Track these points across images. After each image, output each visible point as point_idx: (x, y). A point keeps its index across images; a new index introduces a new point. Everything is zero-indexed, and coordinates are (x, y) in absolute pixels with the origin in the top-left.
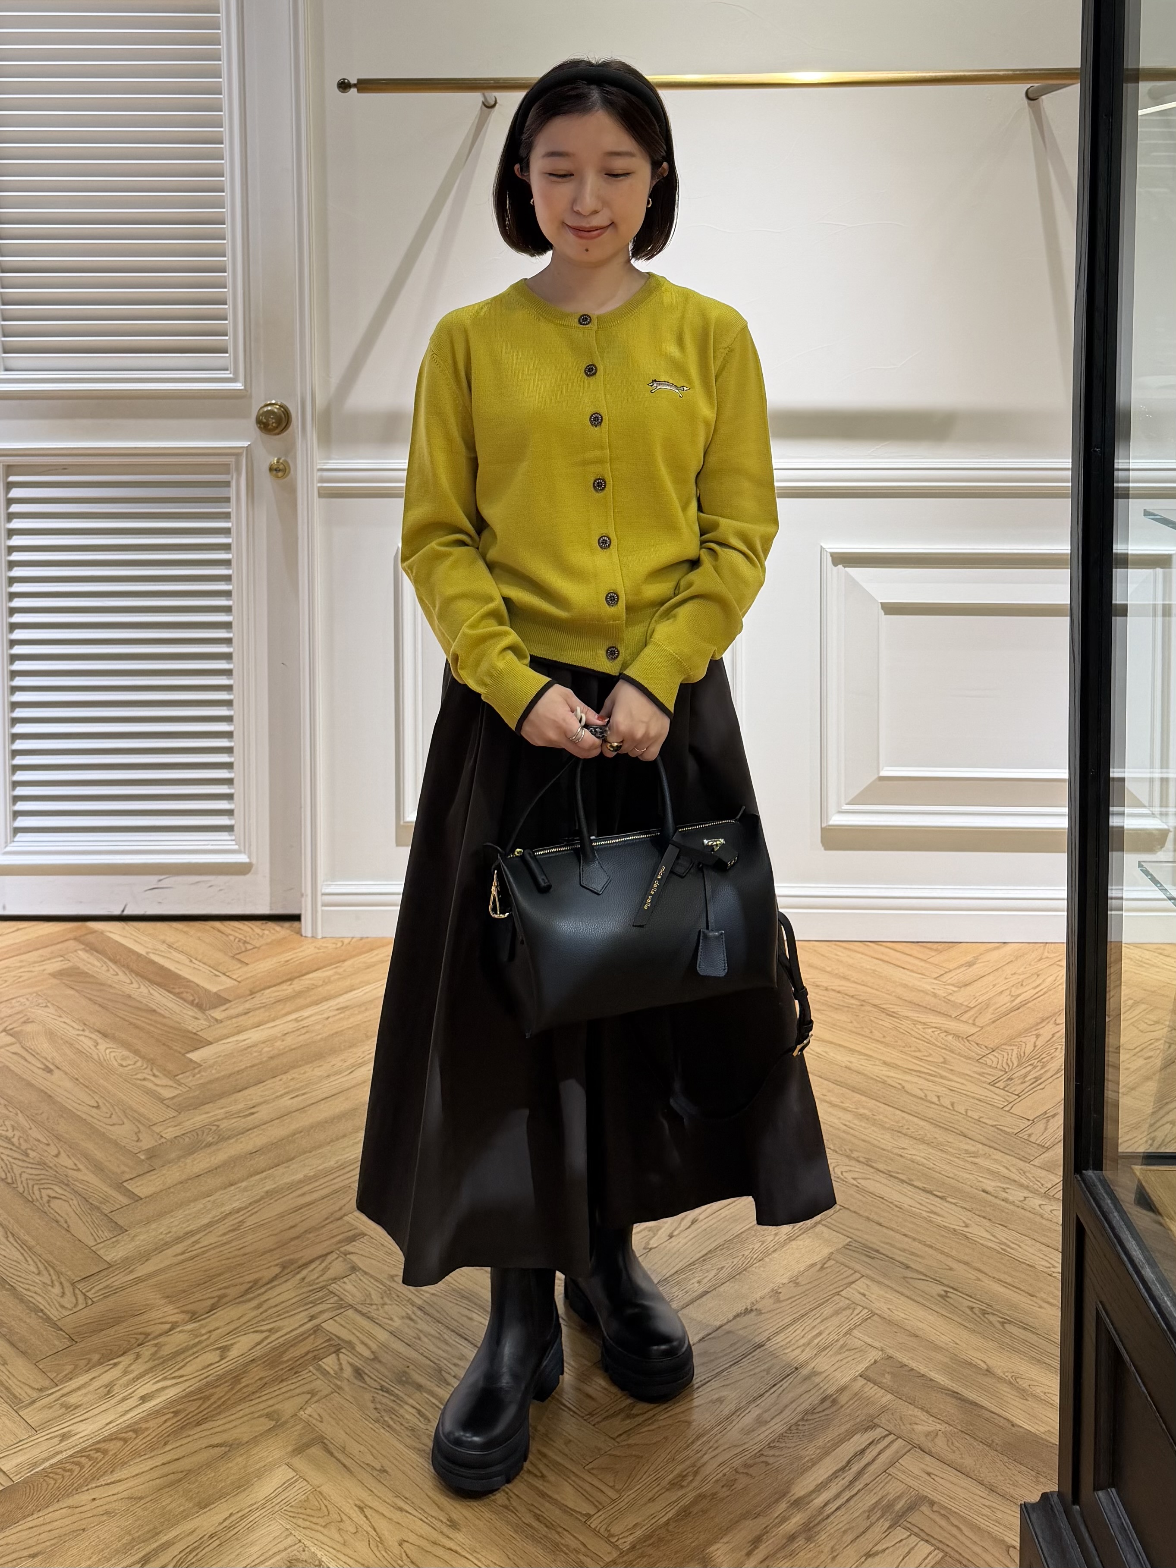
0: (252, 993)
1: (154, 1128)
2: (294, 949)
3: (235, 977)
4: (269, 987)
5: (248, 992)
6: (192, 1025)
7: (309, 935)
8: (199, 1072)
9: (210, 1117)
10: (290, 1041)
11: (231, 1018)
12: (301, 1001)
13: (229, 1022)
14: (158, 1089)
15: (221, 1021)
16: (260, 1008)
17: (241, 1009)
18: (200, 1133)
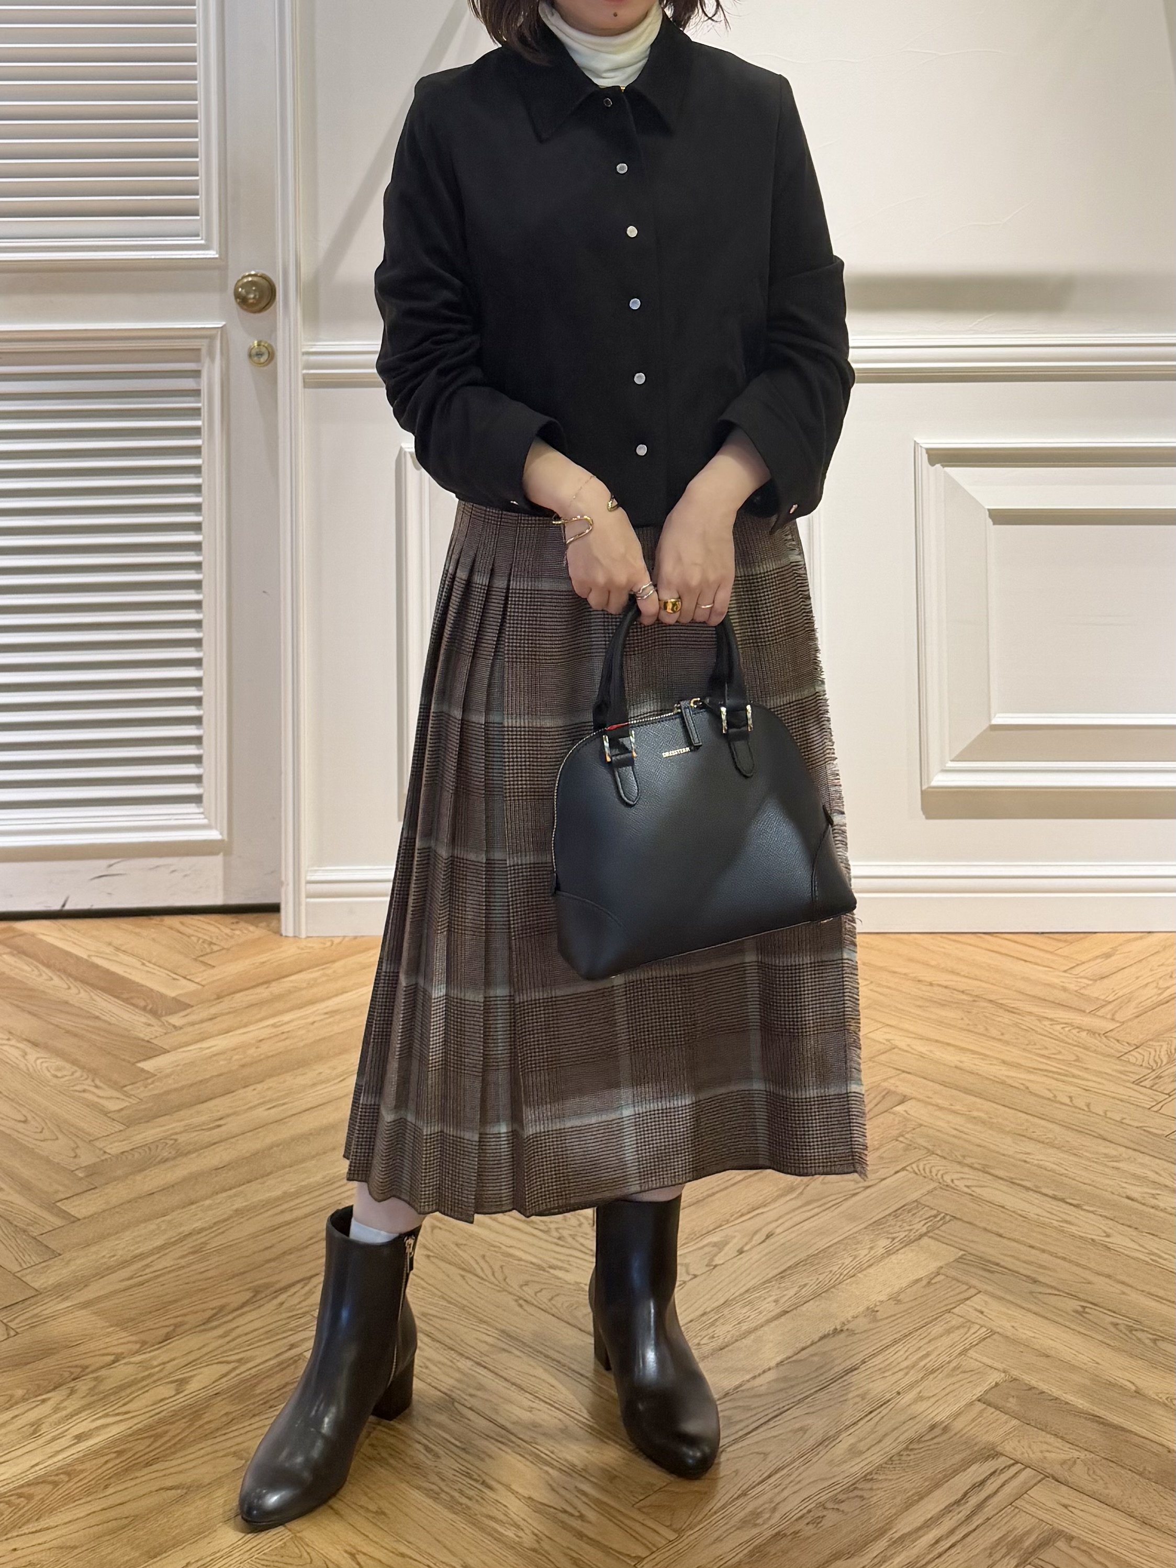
0: (219, 997)
1: (97, 1143)
2: (272, 950)
3: (197, 980)
4: (241, 991)
5: (215, 997)
6: (144, 1033)
7: (291, 934)
8: (153, 1083)
9: (165, 1131)
10: (265, 1048)
11: (193, 1024)
12: (279, 1006)
13: (190, 1029)
14: (102, 1101)
15: (181, 1028)
16: (229, 1013)
17: (205, 1014)
18: (153, 1147)
